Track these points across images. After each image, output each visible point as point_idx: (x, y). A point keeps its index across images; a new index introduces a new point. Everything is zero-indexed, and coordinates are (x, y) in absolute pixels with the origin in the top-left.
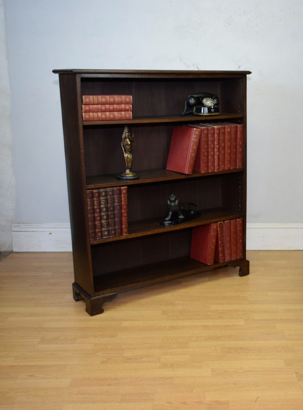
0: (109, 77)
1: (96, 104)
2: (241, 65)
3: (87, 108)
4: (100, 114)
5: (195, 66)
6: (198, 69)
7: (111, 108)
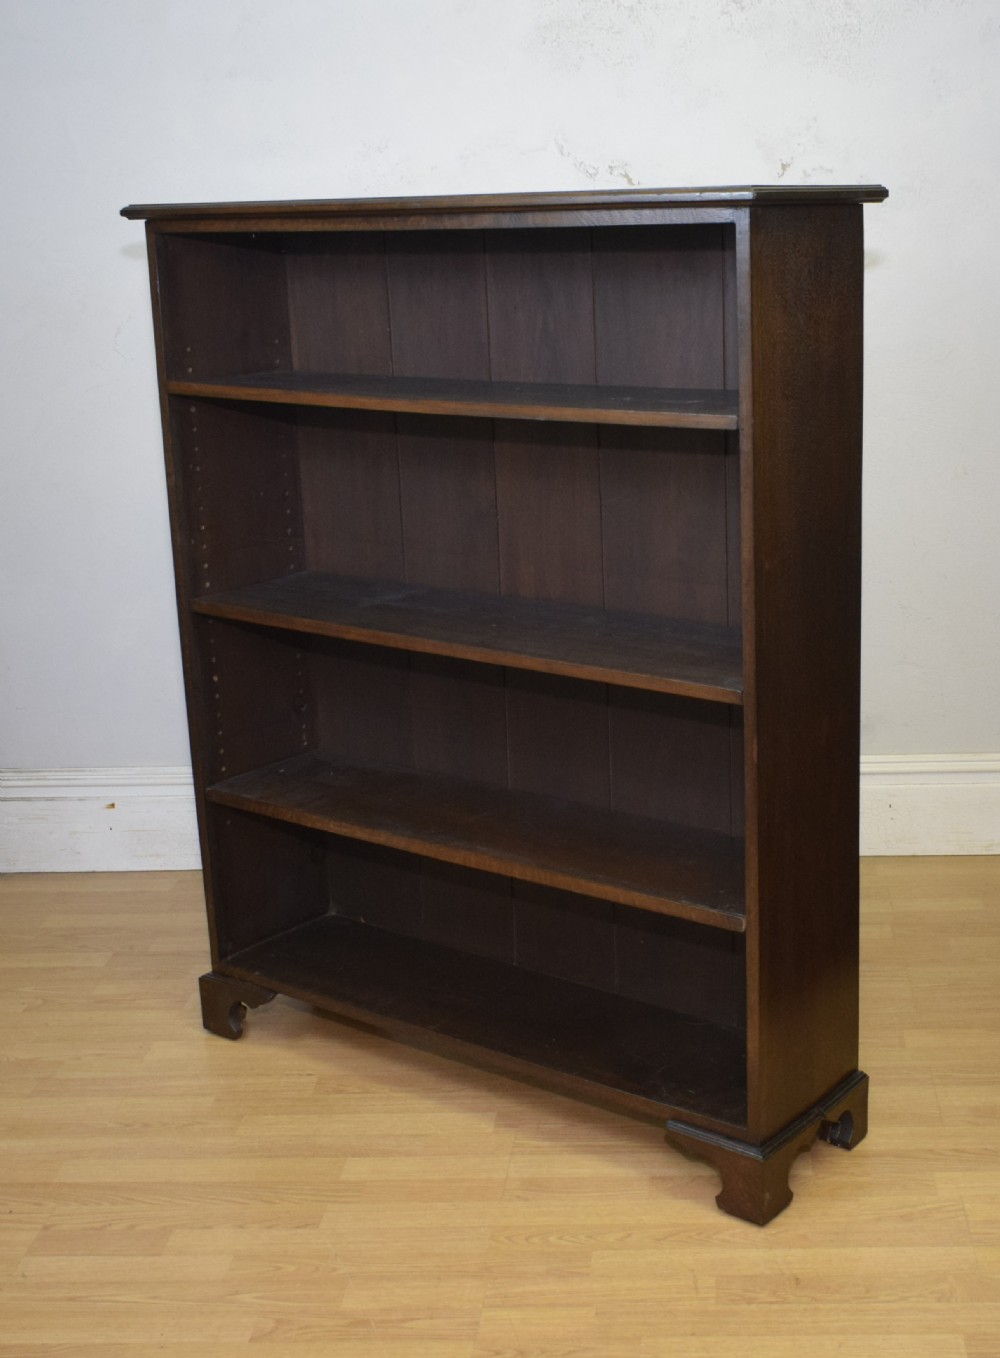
2: (791, 154)
5: (616, 172)
6: (630, 181)
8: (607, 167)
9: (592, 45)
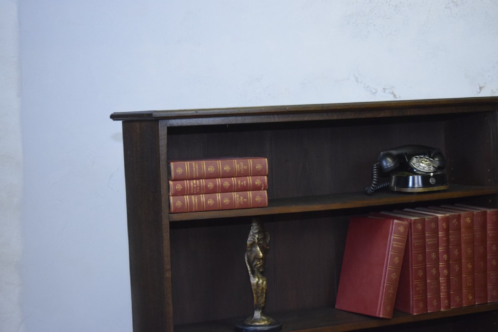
0: (223, 123)
1: (196, 179)
2: (485, 84)
3: (179, 186)
4: (203, 198)
5: (387, 91)
7: (226, 184)
8: (382, 89)
9: (374, 25)
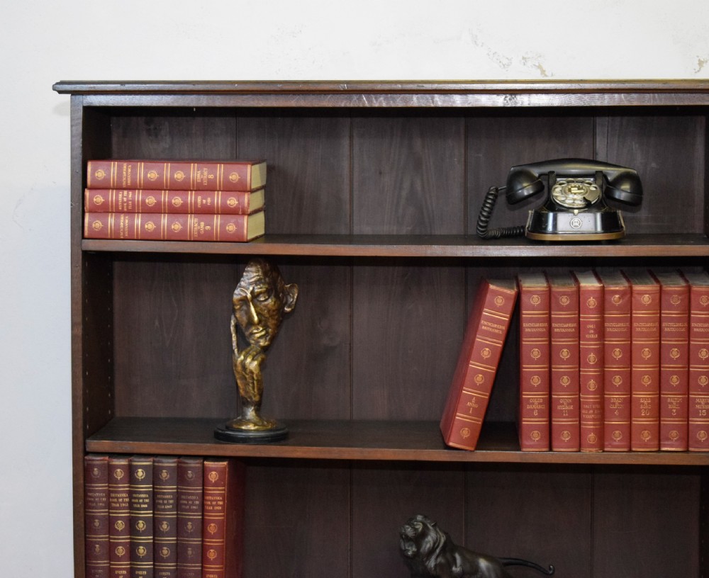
0: (176, 104)
1: (128, 189)
3: (99, 199)
4: (138, 220)
5: (529, 64)
6: (543, 72)
8: (521, 58)
